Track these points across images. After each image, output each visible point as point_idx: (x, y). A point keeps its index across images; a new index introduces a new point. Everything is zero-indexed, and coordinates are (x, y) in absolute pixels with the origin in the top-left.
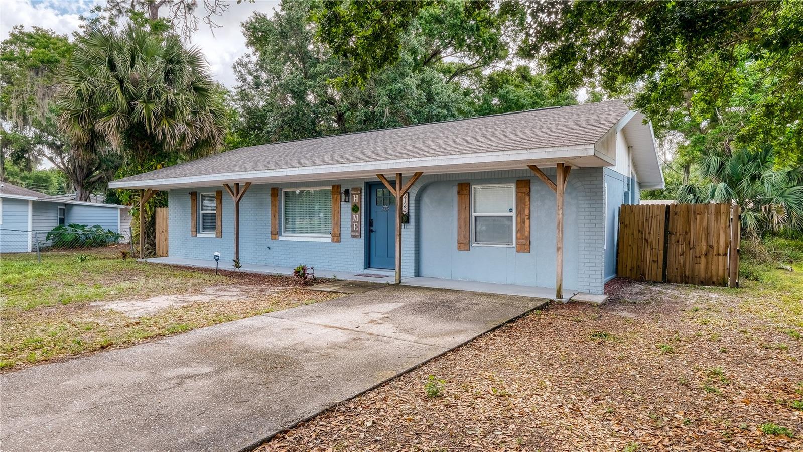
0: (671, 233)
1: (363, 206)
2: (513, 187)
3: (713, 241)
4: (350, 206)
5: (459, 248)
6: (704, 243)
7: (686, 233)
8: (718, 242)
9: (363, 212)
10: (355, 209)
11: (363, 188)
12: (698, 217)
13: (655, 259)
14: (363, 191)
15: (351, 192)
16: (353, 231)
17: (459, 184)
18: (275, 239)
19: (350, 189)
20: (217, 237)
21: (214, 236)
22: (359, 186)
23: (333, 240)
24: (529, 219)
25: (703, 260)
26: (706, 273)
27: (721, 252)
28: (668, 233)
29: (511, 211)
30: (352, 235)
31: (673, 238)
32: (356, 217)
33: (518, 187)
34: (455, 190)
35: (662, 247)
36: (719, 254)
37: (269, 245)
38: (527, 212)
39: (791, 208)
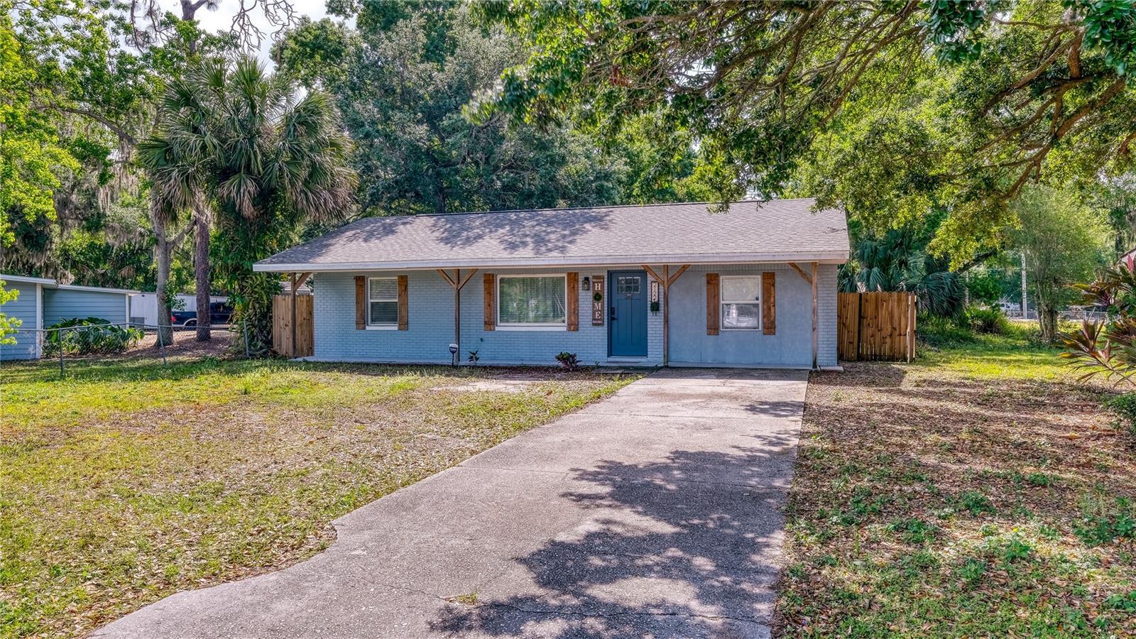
0: (864, 318)
1: (606, 294)
2: (759, 278)
3: (896, 325)
4: (590, 294)
5: (709, 334)
6: (889, 326)
7: (876, 318)
8: (900, 324)
9: (606, 300)
10: (597, 297)
11: (606, 277)
12: (885, 303)
13: (851, 340)
14: (606, 280)
15: (591, 280)
16: (594, 319)
17: (708, 275)
18: (490, 330)
19: (591, 277)
20: (399, 329)
21: (396, 328)
22: (601, 274)
23: (569, 330)
24: (774, 306)
25: (888, 340)
26: (891, 351)
27: (902, 333)
28: (861, 317)
29: (757, 299)
30: (593, 324)
31: (865, 322)
32: (598, 306)
33: (764, 279)
34: (704, 280)
35: (856, 330)
36: (900, 335)
37: (482, 337)
38: (772, 300)
39: (932, 294)
